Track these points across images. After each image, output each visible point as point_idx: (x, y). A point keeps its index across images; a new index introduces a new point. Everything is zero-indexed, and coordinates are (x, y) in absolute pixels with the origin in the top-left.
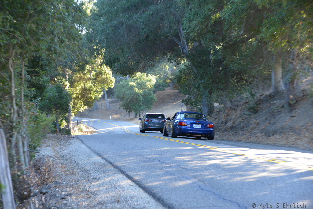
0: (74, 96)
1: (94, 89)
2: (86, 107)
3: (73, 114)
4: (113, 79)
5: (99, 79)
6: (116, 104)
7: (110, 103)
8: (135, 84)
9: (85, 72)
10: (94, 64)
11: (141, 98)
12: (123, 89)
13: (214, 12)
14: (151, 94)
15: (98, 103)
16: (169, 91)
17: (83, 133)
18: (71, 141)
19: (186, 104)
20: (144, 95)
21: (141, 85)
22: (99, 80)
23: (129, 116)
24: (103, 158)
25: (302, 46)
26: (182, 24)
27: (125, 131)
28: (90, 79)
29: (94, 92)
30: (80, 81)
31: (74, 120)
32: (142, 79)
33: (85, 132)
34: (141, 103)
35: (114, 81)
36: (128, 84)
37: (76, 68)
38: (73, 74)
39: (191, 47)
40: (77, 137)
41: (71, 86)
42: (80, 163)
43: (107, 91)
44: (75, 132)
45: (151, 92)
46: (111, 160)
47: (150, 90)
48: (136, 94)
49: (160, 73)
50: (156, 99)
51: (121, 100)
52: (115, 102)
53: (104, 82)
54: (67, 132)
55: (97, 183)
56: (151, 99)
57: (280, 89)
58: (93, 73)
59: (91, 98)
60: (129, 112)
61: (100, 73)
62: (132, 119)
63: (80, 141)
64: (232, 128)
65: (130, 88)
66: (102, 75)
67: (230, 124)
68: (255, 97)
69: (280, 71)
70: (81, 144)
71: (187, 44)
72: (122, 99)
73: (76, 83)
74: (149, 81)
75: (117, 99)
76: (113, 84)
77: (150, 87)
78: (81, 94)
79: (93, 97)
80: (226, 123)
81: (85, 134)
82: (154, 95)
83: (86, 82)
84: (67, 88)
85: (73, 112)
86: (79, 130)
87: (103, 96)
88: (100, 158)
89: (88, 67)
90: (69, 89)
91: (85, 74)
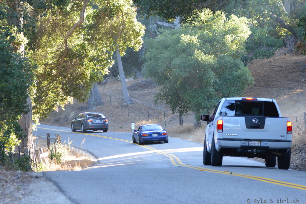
2: (70, 99)
3: (36, 117)
5: (104, 27)
6: (146, 91)
8: (195, 39)
9: (68, 8)
11: (212, 77)
14: (237, 66)
15: (100, 89)
17: (63, 165)
22: (102, 30)
23: (181, 123)
27: (169, 162)
32: (215, 27)
35: (143, 32)
36: (178, 40)
40: (46, 176)
45: (239, 61)
47: (235, 55)
48: (199, 65)
50: (250, 78)
51: (159, 83)
52: (146, 85)
54: (22, 162)
58: (89, 11)
60: (181, 112)
61: (107, 12)
62: (188, 131)
63: (55, 187)
65: (184, 51)
70: (56, 194)
74: (233, 31)
75: (150, 79)
76: (140, 39)
77: (235, 47)
79: (88, 73)
81: (66, 168)
82: (246, 69)
83: (70, 35)
84: (22, 49)
85: (37, 113)
87: (114, 72)
90: (26, 53)
91: (68, 13)
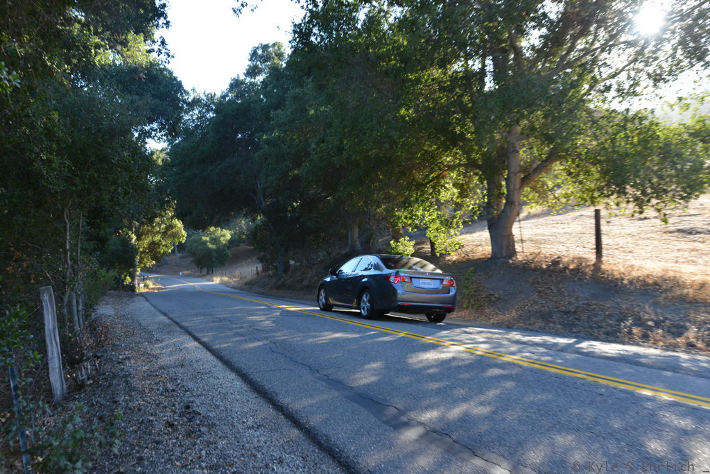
0: (141, 249)
1: (164, 243)
2: (154, 262)
4: (184, 233)
6: (187, 259)
7: (181, 258)
8: (208, 239)
9: (154, 225)
10: (164, 216)
11: (215, 254)
12: (196, 244)
13: (292, 169)
14: (225, 250)
15: (167, 258)
16: (243, 247)
17: (150, 289)
18: (135, 299)
19: (262, 261)
20: (218, 251)
21: (215, 240)
22: (169, 234)
24: (169, 318)
25: (379, 207)
26: (259, 179)
27: (195, 288)
28: (159, 232)
29: (163, 246)
30: (147, 234)
31: (139, 276)
32: (216, 234)
33: (152, 289)
34: (214, 259)
36: (201, 239)
37: (144, 220)
38: (140, 226)
39: (268, 203)
40: (142, 294)
41: (138, 239)
42: (143, 323)
43: (177, 246)
44: (141, 288)
45: (225, 248)
46: (177, 320)
47: (224, 245)
48: (209, 249)
49: (235, 228)
50: (230, 255)
51: (192, 256)
52: (187, 257)
53: (175, 235)
54: (132, 288)
55: (160, 345)
56: (225, 254)
57: (357, 249)
58: (163, 226)
59: (159, 252)
60: (201, 268)
61: (171, 227)
62: (204, 276)
63: (145, 299)
64: (307, 287)
65: (203, 243)
66: (172, 228)
67: (305, 283)
68: (332, 256)
69: (356, 231)
70: (145, 302)
71: (264, 200)
72: (193, 254)
73: (143, 237)
74: (224, 236)
75: (188, 254)
76: (185, 238)
77: (224, 242)
78: (149, 248)
79: (162, 251)
80: (302, 282)
81: (151, 291)
82: (229, 251)
83: (155, 235)
84: (134, 240)
85: (139, 267)
86: (145, 286)
87: (173, 251)
88: (165, 317)
89: (158, 220)
90: (135, 243)
91: (154, 227)
